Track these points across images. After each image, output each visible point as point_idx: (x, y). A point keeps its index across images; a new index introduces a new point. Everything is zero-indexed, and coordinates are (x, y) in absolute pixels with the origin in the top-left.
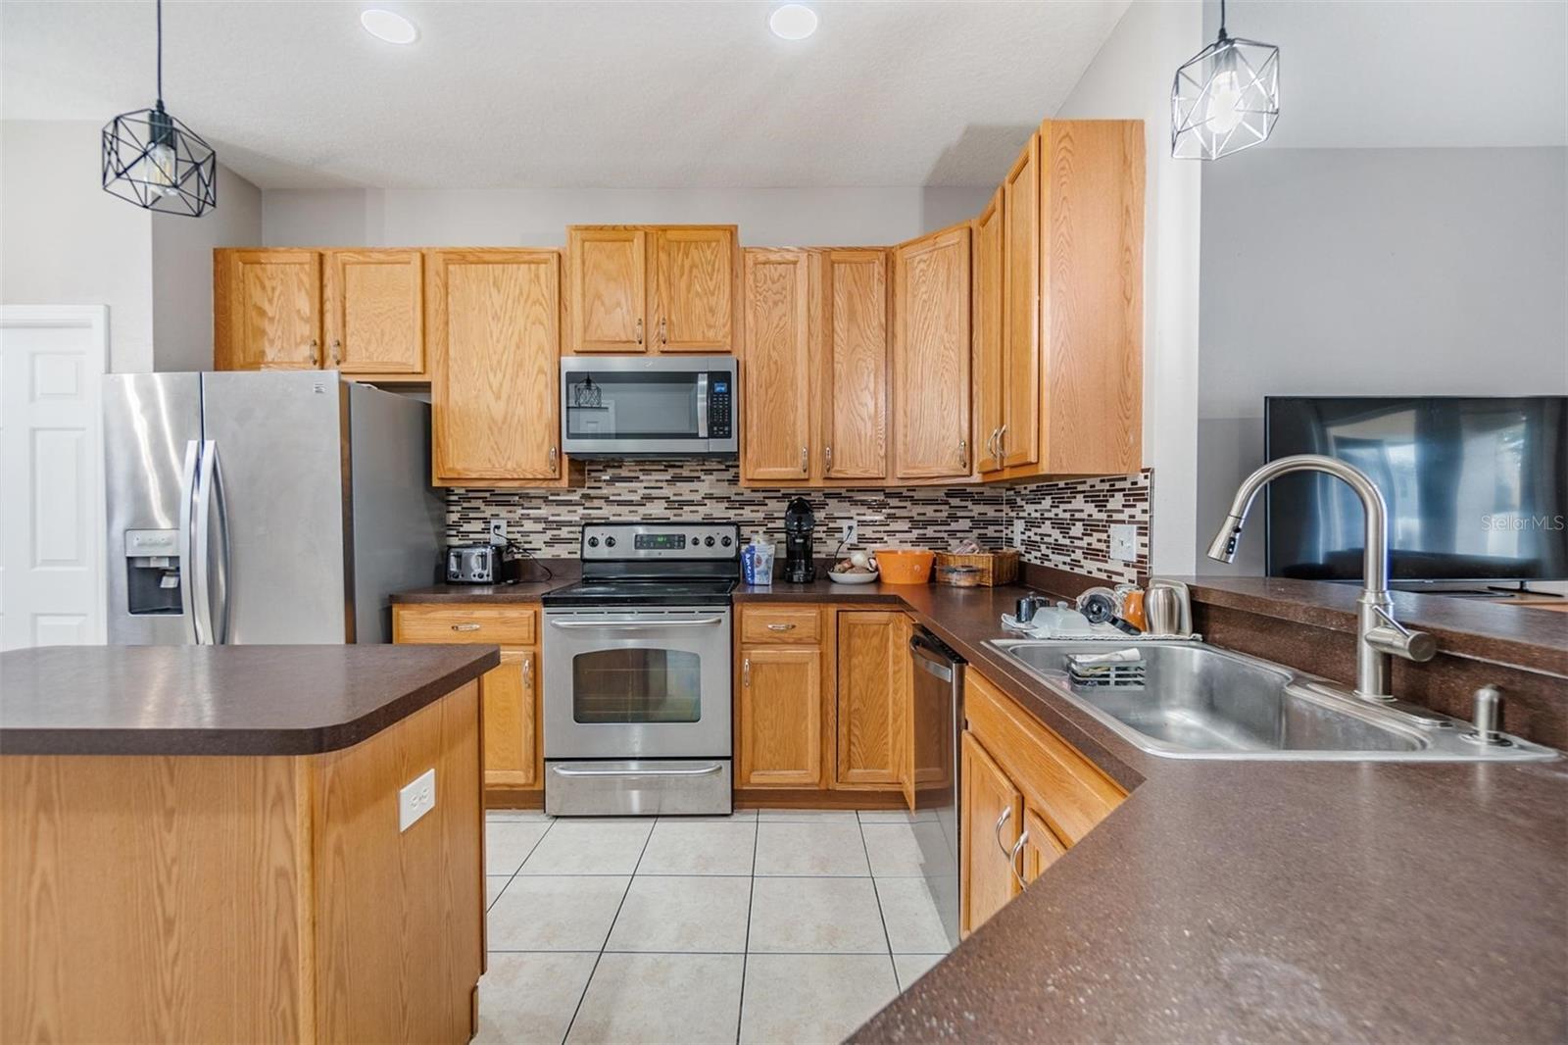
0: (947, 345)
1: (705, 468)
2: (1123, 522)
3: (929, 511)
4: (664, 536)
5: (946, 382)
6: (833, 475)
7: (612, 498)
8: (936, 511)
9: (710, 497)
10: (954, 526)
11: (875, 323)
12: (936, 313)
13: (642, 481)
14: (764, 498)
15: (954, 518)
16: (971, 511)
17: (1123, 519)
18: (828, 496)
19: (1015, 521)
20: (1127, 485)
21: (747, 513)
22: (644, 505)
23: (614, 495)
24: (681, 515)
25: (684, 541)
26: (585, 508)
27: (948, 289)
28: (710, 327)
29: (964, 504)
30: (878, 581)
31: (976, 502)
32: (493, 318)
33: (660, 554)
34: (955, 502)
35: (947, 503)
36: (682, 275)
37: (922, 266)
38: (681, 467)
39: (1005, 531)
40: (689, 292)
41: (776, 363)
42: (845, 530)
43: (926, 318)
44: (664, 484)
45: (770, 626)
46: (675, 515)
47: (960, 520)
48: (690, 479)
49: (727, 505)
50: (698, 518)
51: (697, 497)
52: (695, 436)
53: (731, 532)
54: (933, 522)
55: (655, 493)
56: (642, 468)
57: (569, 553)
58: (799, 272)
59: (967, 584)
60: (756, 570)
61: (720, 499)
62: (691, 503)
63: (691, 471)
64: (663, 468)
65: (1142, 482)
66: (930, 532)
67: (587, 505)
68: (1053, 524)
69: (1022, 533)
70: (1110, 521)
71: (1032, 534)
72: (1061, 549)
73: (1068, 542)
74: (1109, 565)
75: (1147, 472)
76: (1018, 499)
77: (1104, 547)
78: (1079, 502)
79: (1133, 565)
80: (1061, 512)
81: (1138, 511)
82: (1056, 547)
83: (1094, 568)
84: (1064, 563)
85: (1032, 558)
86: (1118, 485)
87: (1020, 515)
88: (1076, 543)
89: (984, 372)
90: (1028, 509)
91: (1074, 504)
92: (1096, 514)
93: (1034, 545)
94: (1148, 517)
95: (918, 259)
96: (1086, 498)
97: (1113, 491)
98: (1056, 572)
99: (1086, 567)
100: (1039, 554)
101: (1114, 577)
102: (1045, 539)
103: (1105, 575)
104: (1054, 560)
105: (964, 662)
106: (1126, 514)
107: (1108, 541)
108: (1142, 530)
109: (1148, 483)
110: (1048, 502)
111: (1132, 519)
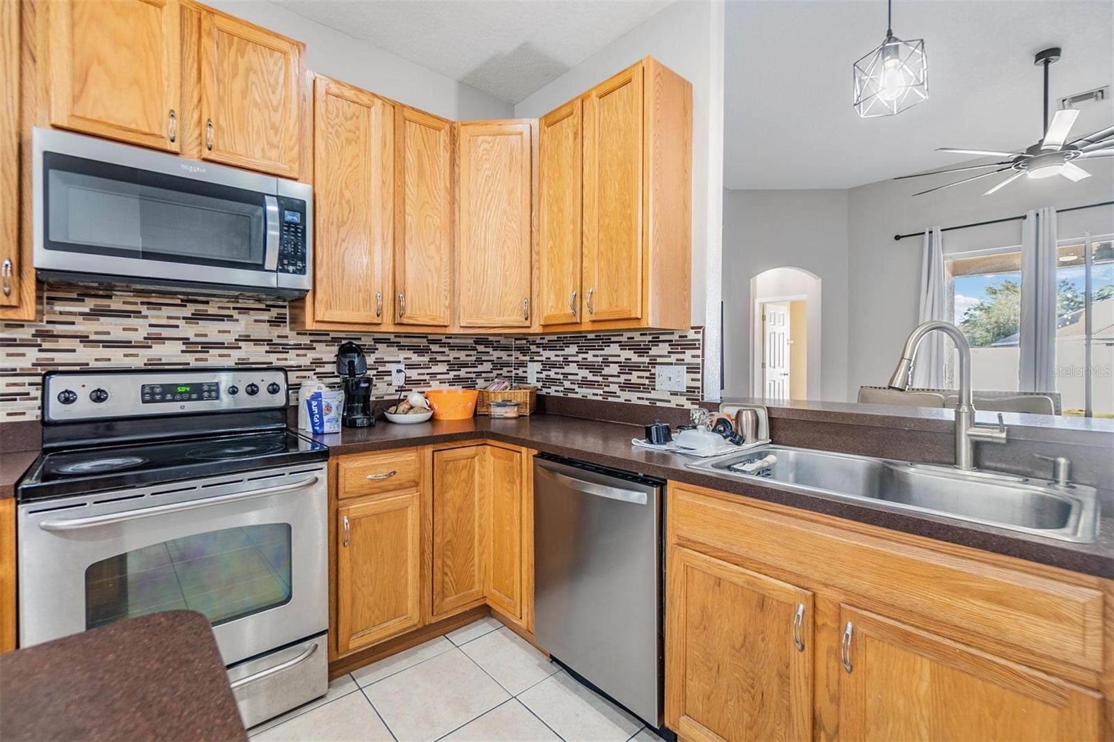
0: (510, 218)
1: (239, 305)
2: (671, 364)
3: (462, 355)
4: (186, 385)
5: (508, 248)
6: (405, 321)
7: (92, 337)
8: (467, 355)
9: (247, 339)
10: (480, 368)
11: (442, 186)
12: (499, 188)
13: (146, 317)
14: (311, 341)
15: (480, 361)
16: (492, 355)
17: (671, 362)
18: (377, 341)
19: (529, 364)
20: (675, 337)
21: (292, 359)
22: (150, 347)
23: (97, 333)
24: (206, 360)
25: (217, 391)
26: (40, 351)
27: (510, 171)
28: (272, 146)
29: (487, 350)
30: (432, 420)
31: (495, 349)
33: (183, 407)
34: (481, 348)
35: (475, 349)
36: (235, 75)
37: (485, 146)
38: (207, 303)
39: (514, 372)
40: (244, 96)
41: (348, 202)
42: (394, 373)
44: (181, 323)
45: (370, 476)
46: (196, 360)
47: (484, 363)
48: (219, 318)
49: (267, 348)
50: (230, 363)
51: (229, 339)
52: (260, 267)
53: (279, 378)
54: (465, 365)
55: (166, 333)
56: (146, 300)
57: (9, 414)
58: (373, 117)
59: (513, 415)
60: (325, 418)
61: (257, 342)
62: (220, 345)
63: (219, 308)
64: (179, 302)
65: (691, 335)
66: (463, 373)
67: (46, 345)
68: (580, 366)
69: (537, 373)
70: (653, 363)
71: (552, 374)
72: (590, 384)
73: (600, 379)
74: (653, 395)
75: (699, 329)
76: (532, 347)
77: (646, 382)
78: (614, 349)
79: (682, 394)
80: (590, 356)
81: (688, 356)
82: (585, 383)
83: (633, 397)
84: (594, 394)
85: (552, 391)
86: (662, 337)
87: (536, 358)
88: (611, 379)
89: (551, 243)
90: (547, 354)
91: (607, 351)
92: (635, 358)
93: (554, 382)
94: (699, 360)
95: (481, 138)
96: (623, 346)
97: (656, 341)
98: (584, 401)
99: (624, 396)
100: (562, 389)
101: (659, 404)
102: (570, 377)
103: (647, 403)
104: (582, 392)
105: (661, 484)
106: (673, 358)
107: (652, 378)
108: (692, 369)
109: (699, 336)
110: (573, 349)
111: (680, 362)
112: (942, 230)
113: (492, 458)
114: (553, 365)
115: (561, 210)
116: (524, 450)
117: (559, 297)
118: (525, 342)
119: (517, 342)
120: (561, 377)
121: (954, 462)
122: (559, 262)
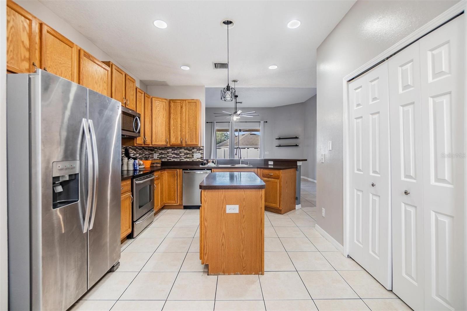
0: (163, 120)
5: (163, 127)
11: (149, 111)
12: (161, 113)
16: (145, 152)
17: (196, 152)
19: (154, 154)
20: (198, 148)
27: (163, 110)
28: (132, 104)
31: (145, 150)
32: (95, 83)
35: (142, 150)
36: (129, 88)
37: (158, 103)
39: (148, 156)
43: (159, 114)
59: (160, 166)
65: (201, 148)
68: (172, 154)
69: (158, 156)
70: (193, 153)
71: (163, 156)
72: (176, 158)
73: (179, 156)
74: (193, 159)
75: (203, 147)
76: (155, 149)
77: (191, 156)
78: (183, 150)
79: (200, 158)
80: (176, 152)
81: (201, 151)
82: (174, 157)
83: (188, 160)
84: (177, 160)
85: (163, 160)
86: (195, 148)
87: (157, 152)
88: (182, 156)
89: (174, 128)
90: (160, 151)
91: (181, 150)
92: (188, 152)
93: (164, 158)
94: (203, 152)
95: (157, 101)
96: (185, 149)
97: (193, 148)
98: (174, 162)
99: (185, 160)
100: (167, 159)
101: (194, 161)
102: (169, 156)
103: (191, 161)
104: (172, 160)
105: (211, 170)
106: (198, 152)
107: (193, 156)
108: (201, 154)
109: (203, 148)
110: (170, 150)
111: (199, 153)
112: (216, 122)
113: (167, 174)
114: (164, 154)
115: (177, 121)
116: (178, 170)
117: (176, 139)
118: (152, 148)
119: (149, 148)
120: (166, 156)
121: (240, 164)
122: (176, 132)
